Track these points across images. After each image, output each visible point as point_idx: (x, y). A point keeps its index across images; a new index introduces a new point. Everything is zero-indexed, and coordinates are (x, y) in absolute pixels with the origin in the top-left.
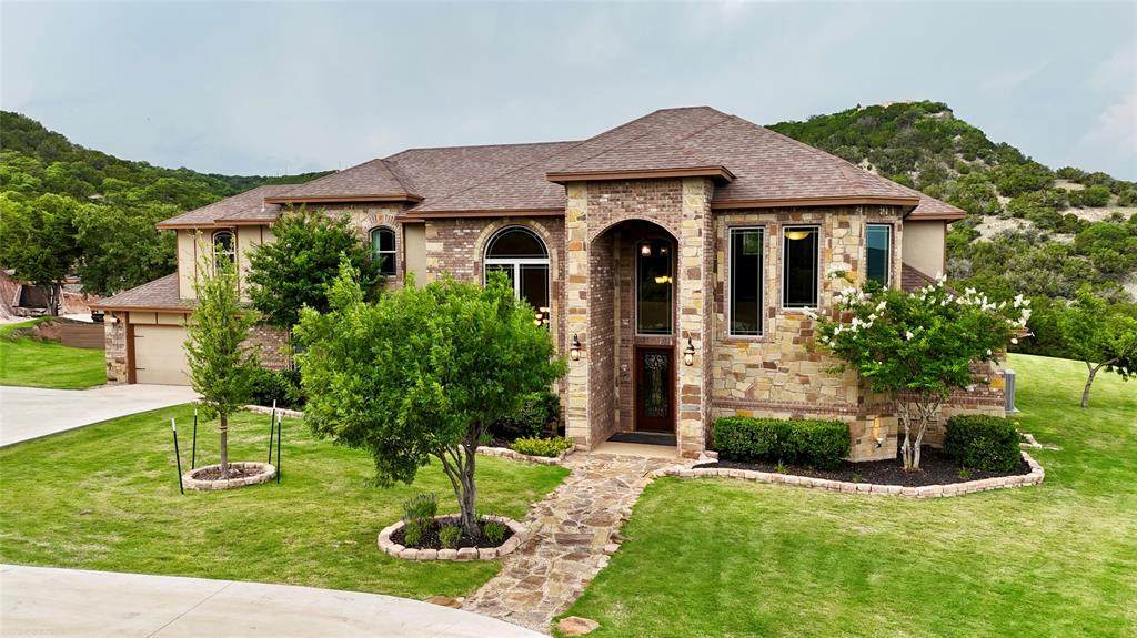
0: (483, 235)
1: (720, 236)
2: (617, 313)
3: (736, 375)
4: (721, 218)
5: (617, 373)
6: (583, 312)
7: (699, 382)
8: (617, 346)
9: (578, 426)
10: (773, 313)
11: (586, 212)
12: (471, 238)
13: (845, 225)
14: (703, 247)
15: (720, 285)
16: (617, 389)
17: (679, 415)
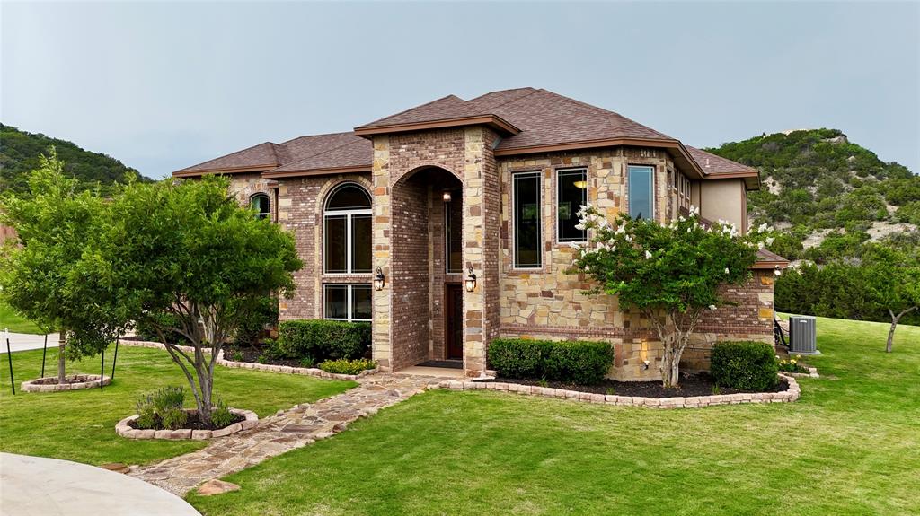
0: (322, 191)
1: (504, 180)
2: (431, 255)
3: (519, 303)
4: (504, 165)
5: (431, 308)
6: (386, 248)
7: (481, 308)
8: (431, 284)
9: (382, 350)
10: (549, 248)
11: (388, 161)
12: (313, 193)
13: (607, 166)
14: (483, 187)
15: (505, 223)
16: (431, 321)
17: (464, 338)
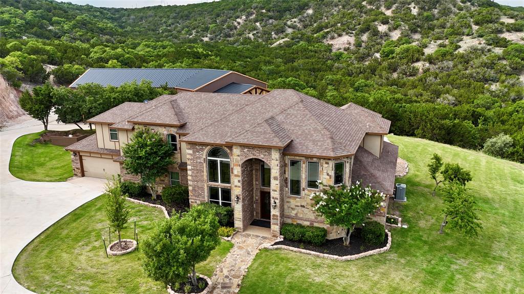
0: (206, 149)
1: (286, 162)
2: (254, 180)
3: (292, 208)
4: (286, 156)
5: (254, 200)
6: (239, 187)
7: (278, 214)
8: (254, 190)
9: (238, 224)
10: (304, 190)
11: (239, 154)
12: (202, 150)
13: (327, 163)
14: (279, 170)
15: (287, 178)
16: (254, 205)
17: (271, 223)
